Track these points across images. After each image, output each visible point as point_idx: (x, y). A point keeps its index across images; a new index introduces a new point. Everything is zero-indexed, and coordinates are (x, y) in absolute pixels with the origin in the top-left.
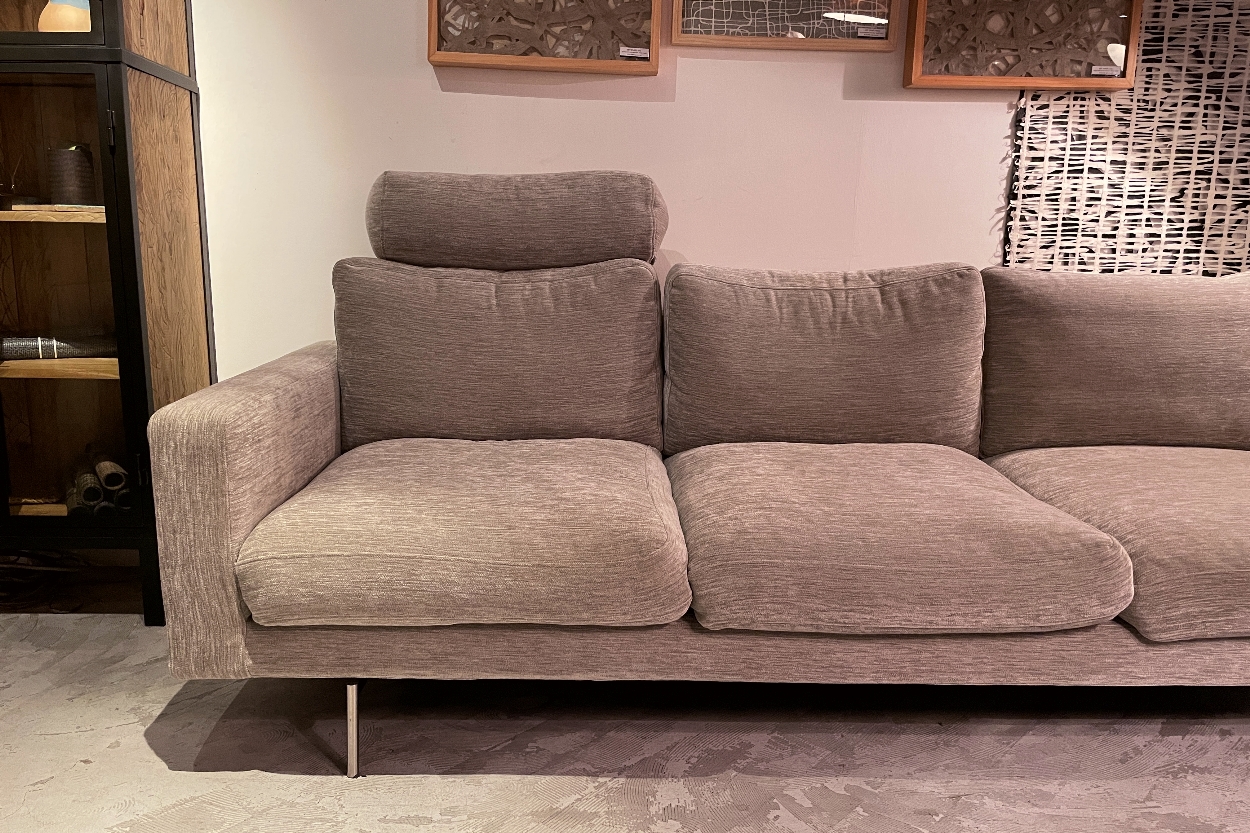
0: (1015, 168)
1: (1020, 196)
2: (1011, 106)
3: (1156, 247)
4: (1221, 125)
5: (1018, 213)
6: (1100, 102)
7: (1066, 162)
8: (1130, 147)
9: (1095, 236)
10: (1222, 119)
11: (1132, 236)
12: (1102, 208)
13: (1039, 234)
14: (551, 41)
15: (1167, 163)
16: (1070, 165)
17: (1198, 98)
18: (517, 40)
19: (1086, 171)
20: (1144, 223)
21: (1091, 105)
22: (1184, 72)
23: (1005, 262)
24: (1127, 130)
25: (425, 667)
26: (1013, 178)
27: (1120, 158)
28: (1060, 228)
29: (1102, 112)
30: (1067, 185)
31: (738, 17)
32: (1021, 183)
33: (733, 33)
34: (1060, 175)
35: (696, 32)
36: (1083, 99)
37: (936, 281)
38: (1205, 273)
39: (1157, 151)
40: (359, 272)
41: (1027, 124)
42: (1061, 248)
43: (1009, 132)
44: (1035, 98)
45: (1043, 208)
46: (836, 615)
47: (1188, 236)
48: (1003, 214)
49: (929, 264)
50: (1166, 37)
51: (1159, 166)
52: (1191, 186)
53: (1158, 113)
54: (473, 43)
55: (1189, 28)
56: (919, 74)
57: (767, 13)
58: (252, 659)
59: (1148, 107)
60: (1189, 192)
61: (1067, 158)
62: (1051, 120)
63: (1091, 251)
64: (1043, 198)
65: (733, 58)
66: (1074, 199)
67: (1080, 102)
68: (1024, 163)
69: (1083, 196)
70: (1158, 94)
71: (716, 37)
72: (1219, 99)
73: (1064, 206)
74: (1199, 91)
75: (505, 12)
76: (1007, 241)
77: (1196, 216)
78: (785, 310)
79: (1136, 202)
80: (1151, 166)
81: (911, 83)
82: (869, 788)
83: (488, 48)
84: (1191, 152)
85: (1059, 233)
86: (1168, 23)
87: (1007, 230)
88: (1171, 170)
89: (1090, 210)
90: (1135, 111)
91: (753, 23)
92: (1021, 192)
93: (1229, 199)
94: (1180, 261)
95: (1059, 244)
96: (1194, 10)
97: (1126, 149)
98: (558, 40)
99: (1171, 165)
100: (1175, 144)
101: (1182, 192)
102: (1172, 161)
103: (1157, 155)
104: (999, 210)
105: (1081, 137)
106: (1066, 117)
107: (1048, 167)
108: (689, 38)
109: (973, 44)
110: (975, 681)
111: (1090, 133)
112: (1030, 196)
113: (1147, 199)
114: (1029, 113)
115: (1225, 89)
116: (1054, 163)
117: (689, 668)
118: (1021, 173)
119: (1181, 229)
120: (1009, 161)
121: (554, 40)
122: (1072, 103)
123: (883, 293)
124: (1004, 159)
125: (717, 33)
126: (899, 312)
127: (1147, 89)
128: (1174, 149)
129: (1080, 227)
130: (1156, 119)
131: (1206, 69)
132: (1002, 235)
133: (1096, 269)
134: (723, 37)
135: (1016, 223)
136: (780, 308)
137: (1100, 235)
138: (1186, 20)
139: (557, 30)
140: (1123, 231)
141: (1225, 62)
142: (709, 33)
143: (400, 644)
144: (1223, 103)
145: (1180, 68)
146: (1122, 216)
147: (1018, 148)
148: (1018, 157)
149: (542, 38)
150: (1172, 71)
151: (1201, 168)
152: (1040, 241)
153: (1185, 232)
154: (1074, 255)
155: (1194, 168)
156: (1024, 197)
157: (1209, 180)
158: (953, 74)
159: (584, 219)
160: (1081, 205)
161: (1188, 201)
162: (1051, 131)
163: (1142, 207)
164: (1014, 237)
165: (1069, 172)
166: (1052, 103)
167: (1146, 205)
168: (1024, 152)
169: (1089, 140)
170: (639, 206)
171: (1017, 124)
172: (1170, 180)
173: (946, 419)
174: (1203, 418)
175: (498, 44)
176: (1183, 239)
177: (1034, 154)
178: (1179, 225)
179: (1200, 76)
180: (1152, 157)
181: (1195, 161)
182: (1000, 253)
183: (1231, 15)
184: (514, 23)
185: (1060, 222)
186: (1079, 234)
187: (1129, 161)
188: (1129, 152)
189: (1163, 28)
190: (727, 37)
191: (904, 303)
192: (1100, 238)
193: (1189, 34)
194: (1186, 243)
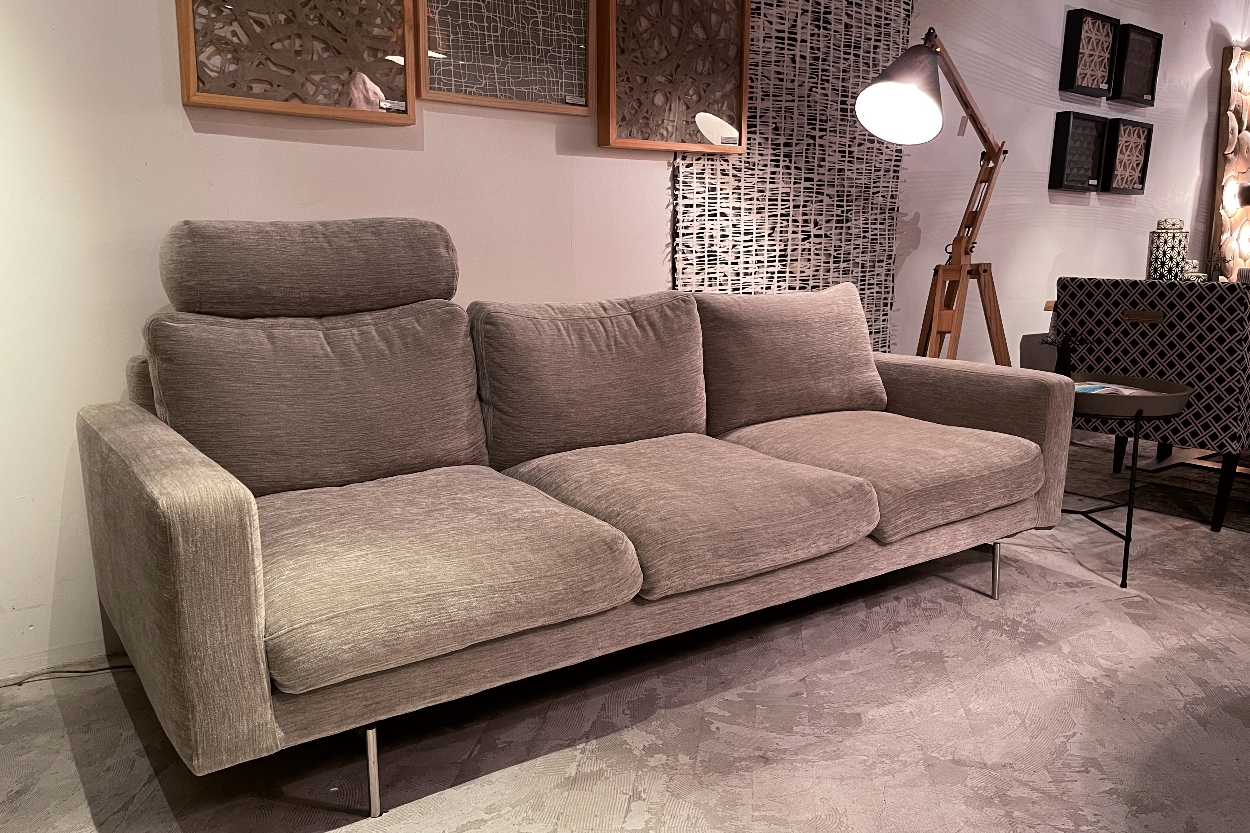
0: (675, 213)
1: (681, 235)
2: (669, 164)
3: (761, 270)
4: (793, 180)
5: (681, 247)
6: (723, 162)
7: (707, 208)
8: (742, 196)
9: (727, 264)
10: (793, 176)
11: (747, 263)
12: (729, 243)
13: (695, 263)
14: (311, 89)
15: (764, 208)
16: (709, 211)
17: (778, 161)
18: (279, 86)
19: (718, 215)
20: (754, 253)
21: (719, 165)
22: (770, 142)
23: (674, 286)
24: (739, 184)
25: (442, 693)
26: (675, 221)
27: (737, 205)
28: (706, 259)
29: (724, 170)
30: (708, 225)
31: (474, 80)
32: (680, 225)
33: (470, 93)
34: (703, 218)
35: (440, 89)
36: (713, 160)
37: (668, 306)
38: (790, 288)
39: (758, 200)
40: (183, 330)
41: (681, 179)
42: (709, 273)
43: (669, 184)
44: (684, 158)
45: (694, 243)
46: (733, 567)
47: (780, 261)
48: (670, 249)
49: (652, 293)
50: (758, 115)
51: (760, 210)
52: (778, 225)
53: (756, 172)
54: (233, 85)
55: (771, 109)
56: (615, 137)
57: (496, 77)
58: (283, 731)
59: (751, 166)
60: (778, 229)
61: (707, 205)
62: (695, 176)
63: (725, 276)
64: (695, 236)
65: (469, 114)
66: (712, 236)
67: (711, 163)
68: (680, 209)
69: (717, 234)
70: (756, 158)
71: (457, 95)
72: (790, 162)
73: (707, 241)
74: (779, 156)
75: (264, 57)
76: (674, 270)
77: (783, 247)
78: (573, 338)
79: (748, 238)
80: (755, 211)
81: (609, 144)
82: (751, 691)
83: (249, 93)
84: (777, 200)
85: (706, 262)
86: (759, 105)
87: (674, 261)
88: (766, 214)
89: (723, 244)
90: (743, 170)
91: (486, 85)
92: (681, 231)
93: (800, 233)
94: (776, 280)
95: (706, 271)
96: (773, 96)
97: (740, 198)
98: (318, 87)
99: (766, 210)
100: (768, 194)
101: (773, 228)
102: (767, 207)
103: (758, 202)
104: (667, 246)
105: (714, 189)
106: (703, 173)
107: (696, 211)
108: (434, 95)
109: (646, 115)
110: (802, 595)
111: (719, 186)
112: (688, 234)
113: (755, 235)
114: (682, 169)
115: (794, 155)
116: (700, 209)
117: (637, 635)
118: (680, 217)
119: (775, 257)
120: (671, 207)
121: (314, 88)
122: (706, 162)
123: (634, 317)
124: (668, 205)
125: (456, 91)
126: (651, 334)
127: (748, 154)
128: (767, 198)
129: (718, 257)
130: (756, 176)
131: (782, 140)
132: (670, 265)
133: (729, 288)
134: (461, 95)
135: (679, 256)
136: (569, 336)
137: (730, 263)
138: (769, 103)
139: (317, 78)
140: (743, 258)
141: (792, 135)
142: (450, 90)
143: (418, 678)
144: (793, 165)
145: (767, 139)
146: (742, 250)
147: (675, 197)
148: (677, 204)
149: (303, 85)
150: (762, 141)
151: (783, 212)
152: (696, 268)
153: (777, 259)
154: (716, 278)
155: (779, 212)
156: (684, 235)
157: (788, 221)
158: (635, 138)
159: (399, 265)
160: (717, 241)
161: (777, 236)
162: (696, 185)
163: (751, 241)
164: (680, 266)
165: (709, 215)
166: (694, 162)
167: (754, 239)
168: (680, 201)
169: (719, 192)
170: (442, 251)
171: (674, 177)
172: (767, 221)
173: (692, 413)
174: (834, 391)
175: (257, 88)
176: (777, 264)
177: (687, 202)
178: (773, 254)
179: (779, 145)
180: (755, 204)
181: (780, 207)
182: (670, 279)
183: (793, 101)
184: (274, 68)
185: (706, 254)
186: (718, 262)
187: (742, 208)
188: (742, 200)
189: (756, 108)
190: (465, 96)
191: (652, 325)
192: (730, 265)
193: (771, 114)
194: (778, 267)
